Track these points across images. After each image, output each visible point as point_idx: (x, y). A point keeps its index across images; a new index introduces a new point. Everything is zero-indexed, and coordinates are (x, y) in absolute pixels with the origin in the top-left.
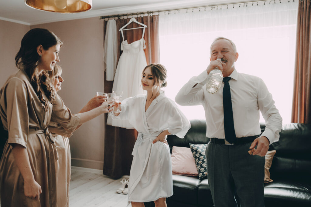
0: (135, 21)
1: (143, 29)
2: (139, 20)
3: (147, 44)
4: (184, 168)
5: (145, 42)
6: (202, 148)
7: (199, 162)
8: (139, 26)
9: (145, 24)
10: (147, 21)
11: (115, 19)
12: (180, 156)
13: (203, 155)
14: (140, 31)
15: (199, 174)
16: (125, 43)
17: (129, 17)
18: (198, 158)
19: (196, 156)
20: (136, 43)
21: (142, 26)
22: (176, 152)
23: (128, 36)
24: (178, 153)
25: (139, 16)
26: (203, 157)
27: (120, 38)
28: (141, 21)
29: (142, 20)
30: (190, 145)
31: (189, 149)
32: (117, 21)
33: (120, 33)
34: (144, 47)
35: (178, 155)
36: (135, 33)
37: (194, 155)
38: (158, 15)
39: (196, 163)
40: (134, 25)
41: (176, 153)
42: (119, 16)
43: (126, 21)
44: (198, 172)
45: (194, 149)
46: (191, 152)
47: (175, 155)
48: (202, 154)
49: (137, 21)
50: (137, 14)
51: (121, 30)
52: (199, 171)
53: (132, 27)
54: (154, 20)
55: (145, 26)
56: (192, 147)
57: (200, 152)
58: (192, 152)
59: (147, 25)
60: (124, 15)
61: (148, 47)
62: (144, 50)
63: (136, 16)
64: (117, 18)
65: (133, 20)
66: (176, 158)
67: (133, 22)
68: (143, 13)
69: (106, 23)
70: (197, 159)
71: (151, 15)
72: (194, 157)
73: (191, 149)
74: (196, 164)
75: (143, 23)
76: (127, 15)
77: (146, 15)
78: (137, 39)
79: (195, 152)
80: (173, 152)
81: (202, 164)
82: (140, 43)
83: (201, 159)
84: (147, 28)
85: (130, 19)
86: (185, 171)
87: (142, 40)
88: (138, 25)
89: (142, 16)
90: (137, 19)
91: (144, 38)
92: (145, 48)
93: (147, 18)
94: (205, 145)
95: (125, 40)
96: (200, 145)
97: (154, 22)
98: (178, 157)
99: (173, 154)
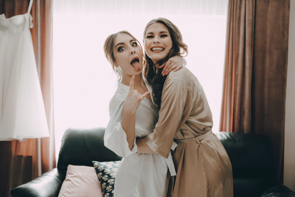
3: (35, 21)
5: (31, 19)
6: (111, 167)
7: (107, 188)
12: (78, 180)
13: (113, 177)
14: (25, 4)
18: (106, 182)
19: (103, 180)
20: (19, 19)
22: (72, 174)
24: (75, 175)
26: (112, 180)
30: (94, 163)
31: (93, 168)
34: (30, 25)
35: (75, 179)
37: (100, 178)
39: (102, 189)
41: (72, 176)
45: (99, 170)
46: (95, 173)
47: (70, 179)
48: (111, 176)
56: (97, 167)
57: (109, 173)
58: (97, 174)
61: (36, 26)
62: (31, 30)
66: (73, 183)
70: (105, 184)
72: (100, 181)
73: (95, 169)
74: (102, 191)
79: (101, 174)
80: (69, 174)
81: (112, 191)
82: (25, 20)
83: (111, 184)
87: (27, 15)
91: (31, 13)
92: (32, 26)
94: (115, 163)
96: (108, 162)
98: (75, 181)
99: (68, 177)
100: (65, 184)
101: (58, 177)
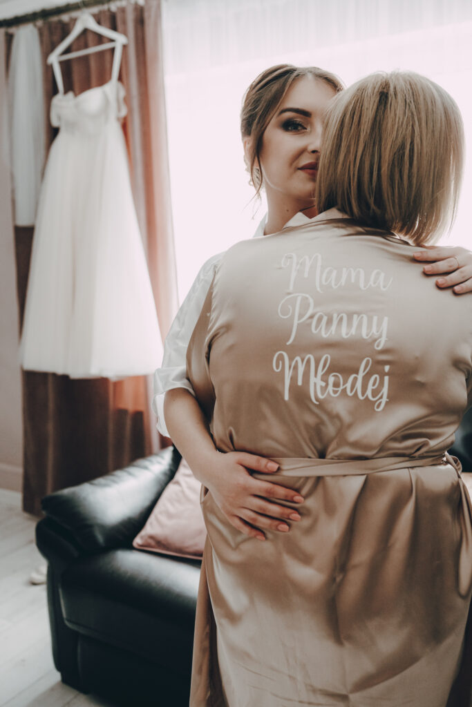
0: (93, 25)
1: (113, 50)
2: (102, 20)
5: (122, 93)
8: (105, 40)
9: (121, 33)
10: (124, 22)
11: (35, 26)
14: (108, 57)
20: (93, 98)
21: (112, 41)
23: (76, 77)
27: (51, 87)
28: (109, 23)
32: (41, 33)
33: (49, 71)
34: (119, 111)
36: (93, 64)
40: (90, 38)
43: (65, 30)
49: (99, 23)
51: (54, 59)
53: (86, 46)
55: (120, 40)
59: (125, 33)
62: (122, 122)
64: (40, 23)
65: (86, 21)
67: (85, 31)
69: (9, 39)
75: (114, 28)
78: (103, 80)
82: (107, 99)
84: (125, 47)
85: (74, 20)
87: (112, 88)
88: (100, 39)
90: (99, 18)
91: (120, 79)
92: (124, 112)
93: (124, 10)
95: (66, 92)
97: (146, 22)
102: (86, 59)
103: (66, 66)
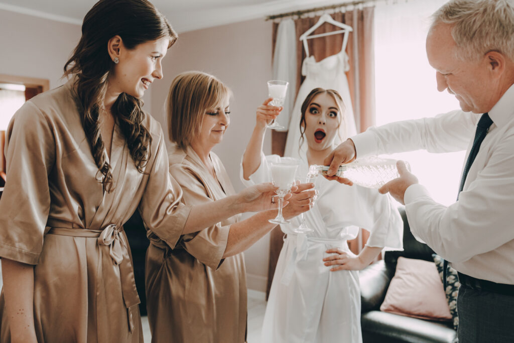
0: (330, 20)
1: (343, 34)
2: (336, 17)
3: (351, 61)
4: (420, 303)
5: (347, 58)
7: (453, 294)
8: (337, 29)
9: (348, 25)
10: (352, 19)
11: (293, 19)
12: (413, 279)
14: (339, 38)
15: (453, 318)
16: (310, 61)
17: (319, 13)
18: (452, 285)
19: (448, 282)
20: (331, 61)
21: (342, 29)
22: (405, 270)
23: (316, 48)
24: (408, 271)
25: (337, 10)
27: (300, 53)
28: (340, 19)
29: (343, 18)
30: (435, 257)
31: (433, 265)
32: (296, 23)
33: (301, 44)
34: (345, 68)
35: (409, 277)
36: (328, 41)
38: (374, 7)
39: (447, 295)
40: (327, 27)
41: (404, 272)
42: (299, 13)
43: (311, 22)
44: (451, 314)
45: (442, 268)
46: (437, 272)
47: (402, 276)
49: (334, 19)
50: (333, 7)
51: (304, 38)
52: (453, 312)
53: (324, 32)
54: (365, 16)
55: (347, 29)
56: (438, 263)
58: (439, 272)
59: (352, 25)
60: (308, 11)
61: (353, 68)
62: (347, 74)
63: (332, 11)
64: (296, 17)
65: (326, 17)
66: (404, 282)
67: (325, 23)
68: (344, 5)
69: (276, 26)
70: (450, 287)
71: (360, 7)
72: (443, 283)
73: (437, 266)
74: (447, 298)
75: (344, 22)
76: (314, 10)
77: (350, 8)
78: (333, 52)
80: (400, 269)
82: (339, 61)
84: (351, 33)
85: (318, 18)
86: (423, 310)
87: (342, 56)
88: (334, 28)
89: (343, 10)
90: (334, 17)
91: (346, 50)
92: (348, 69)
93: (351, 13)
95: (310, 56)
97: (365, 19)
98: (409, 280)
99: (398, 273)
100: (394, 282)
101: (386, 273)
102: (324, 38)
103: (311, 42)
